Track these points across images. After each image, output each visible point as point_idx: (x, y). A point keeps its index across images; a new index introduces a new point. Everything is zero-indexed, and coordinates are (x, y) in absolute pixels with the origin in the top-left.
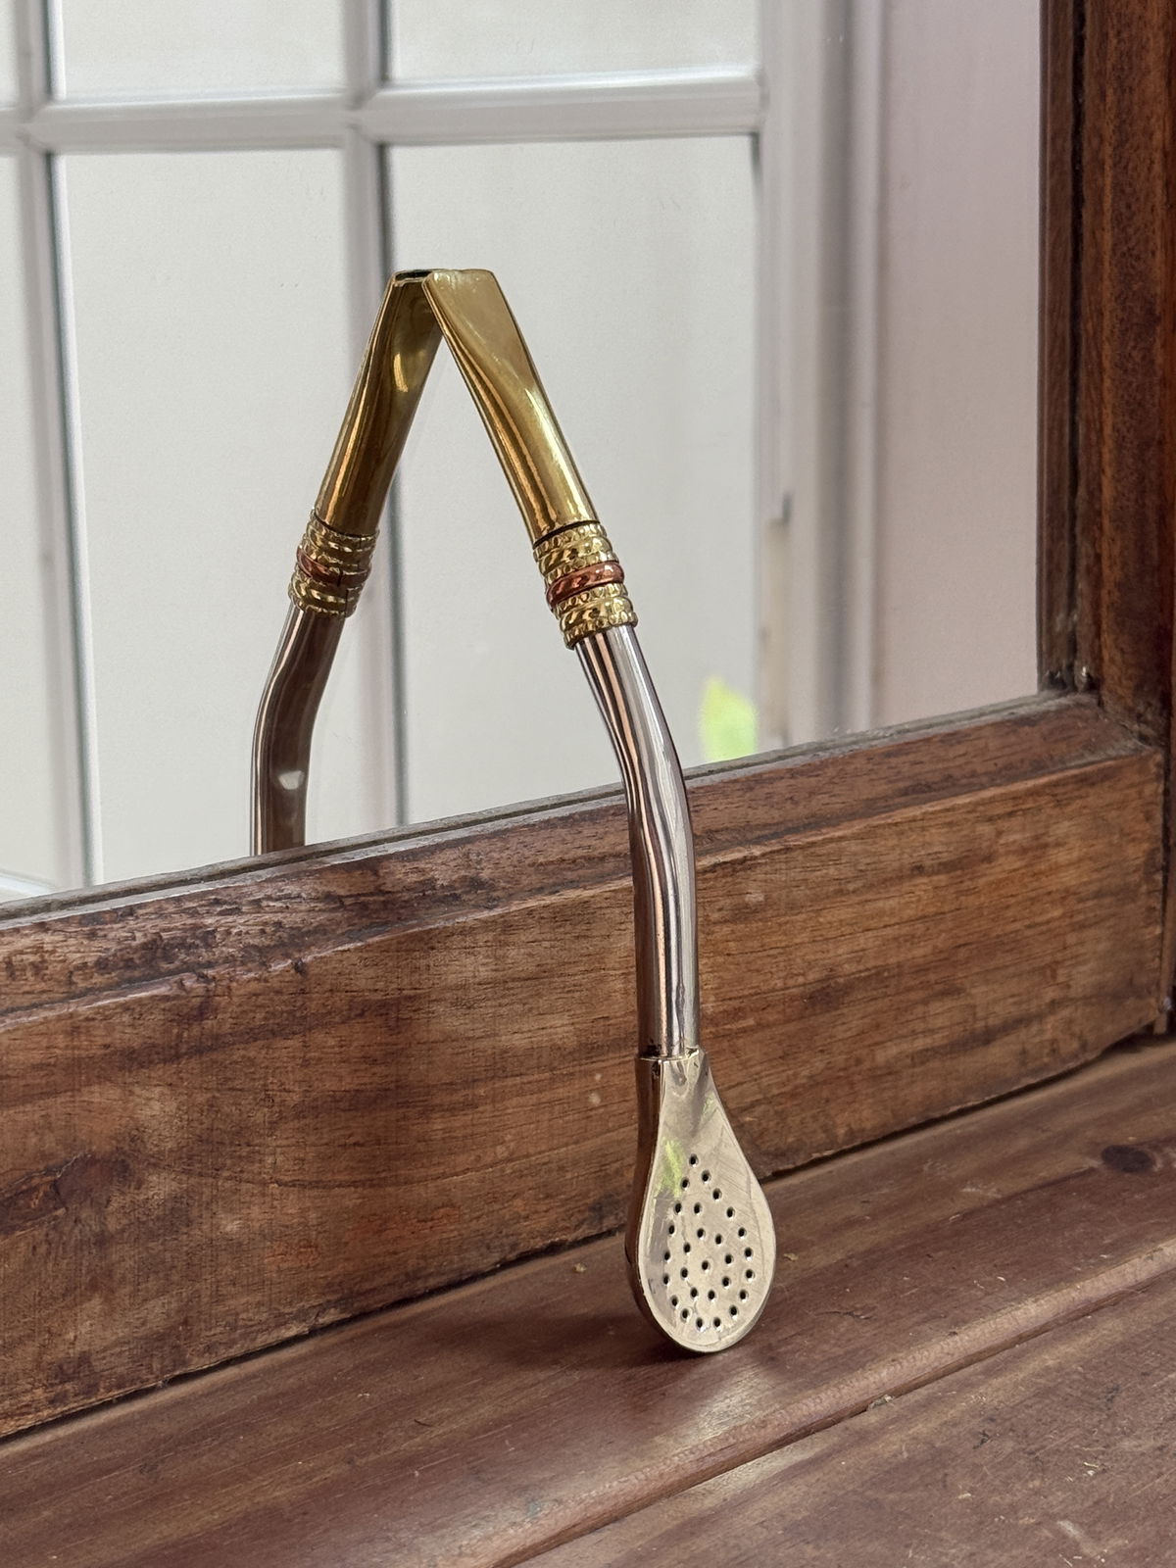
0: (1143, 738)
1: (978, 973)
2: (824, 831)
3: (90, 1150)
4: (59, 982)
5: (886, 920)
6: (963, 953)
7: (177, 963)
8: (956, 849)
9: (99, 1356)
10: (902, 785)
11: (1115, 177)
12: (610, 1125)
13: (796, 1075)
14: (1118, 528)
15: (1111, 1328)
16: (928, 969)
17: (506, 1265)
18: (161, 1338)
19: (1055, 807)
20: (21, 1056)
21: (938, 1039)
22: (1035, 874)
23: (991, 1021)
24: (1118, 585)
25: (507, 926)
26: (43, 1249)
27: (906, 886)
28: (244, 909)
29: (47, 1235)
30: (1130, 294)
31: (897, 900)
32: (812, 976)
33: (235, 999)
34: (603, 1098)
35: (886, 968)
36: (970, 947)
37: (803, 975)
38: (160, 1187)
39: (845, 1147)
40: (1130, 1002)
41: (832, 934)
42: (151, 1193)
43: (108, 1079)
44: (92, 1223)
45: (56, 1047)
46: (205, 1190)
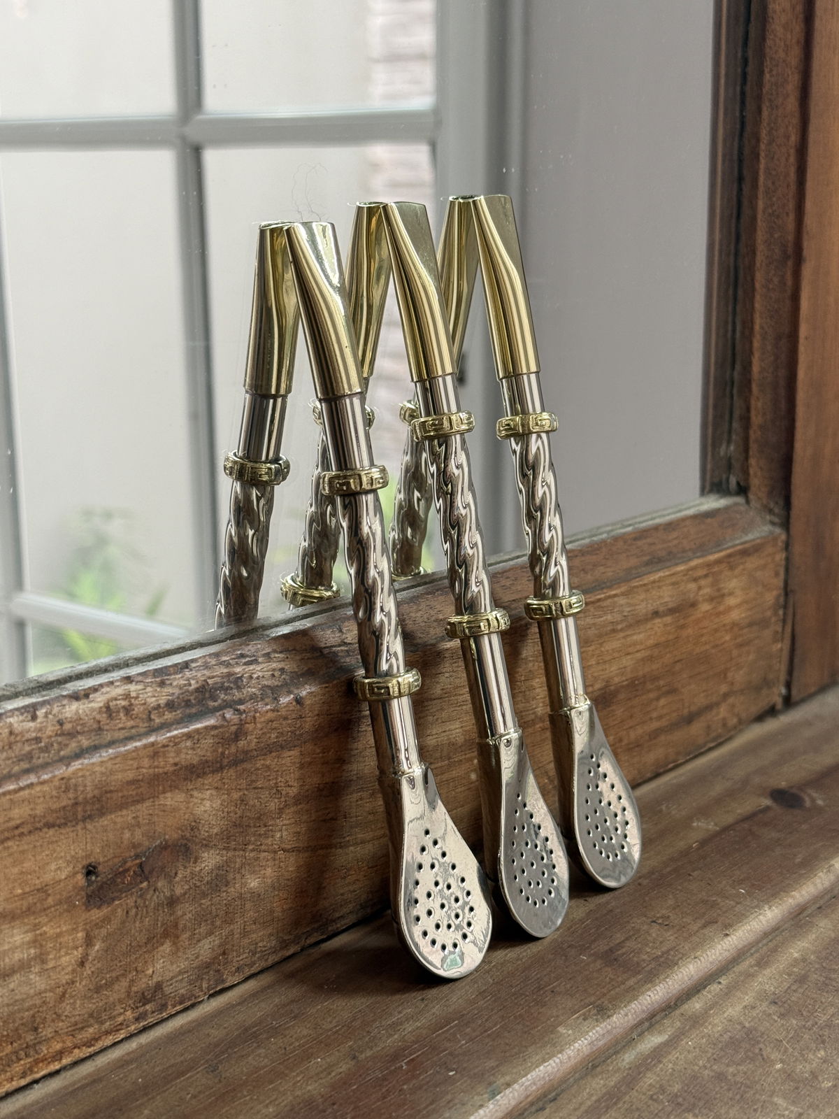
0: (773, 523)
1: (685, 679)
2: (605, 591)
3: (164, 839)
4: (143, 719)
5: (638, 647)
6: (678, 667)
7: (220, 701)
8: (676, 599)
9: (168, 983)
10: (646, 558)
14: (762, 391)
16: (659, 678)
18: (207, 966)
19: (729, 569)
20: (120, 776)
21: (664, 722)
22: (717, 614)
23: (693, 708)
24: (761, 427)
26: (134, 910)
27: (649, 625)
28: (260, 660)
29: (136, 902)
30: (773, 240)
31: (644, 634)
32: (597, 686)
33: (259, 726)
35: (637, 678)
36: (682, 662)
37: (592, 686)
38: (209, 860)
40: (765, 691)
41: (608, 658)
42: (203, 865)
43: (176, 787)
44: (165, 890)
45: (143, 768)
46: (238, 860)
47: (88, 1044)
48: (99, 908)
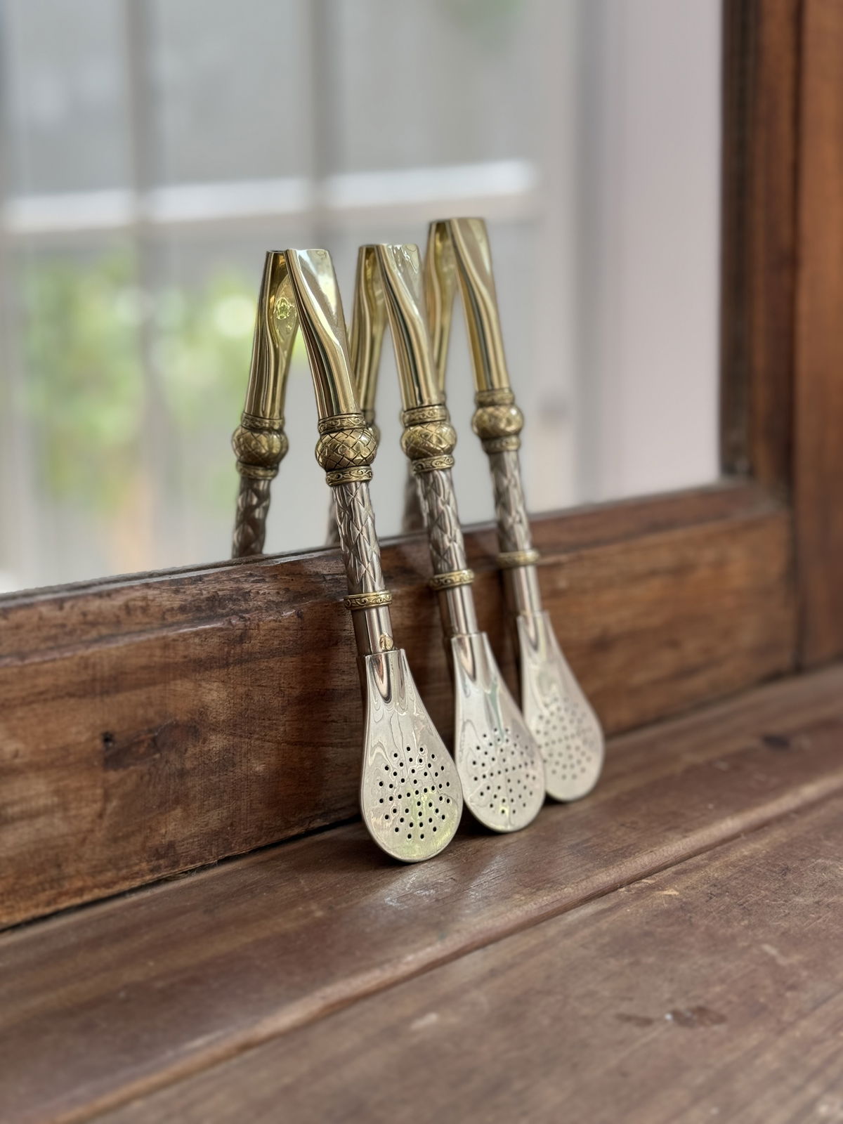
1: (687, 635)
4: (157, 618)
7: (227, 610)
8: (676, 561)
9: (180, 844)
10: (643, 524)
14: (765, 382)
15: (779, 835)
16: (660, 631)
18: (216, 834)
20: (134, 661)
26: (147, 778)
27: (647, 583)
28: (267, 580)
29: (149, 770)
32: (596, 631)
33: (262, 632)
35: (637, 629)
38: (217, 742)
42: (211, 747)
43: (186, 676)
44: (176, 763)
45: (155, 656)
46: (243, 745)
47: (107, 885)
48: (116, 770)
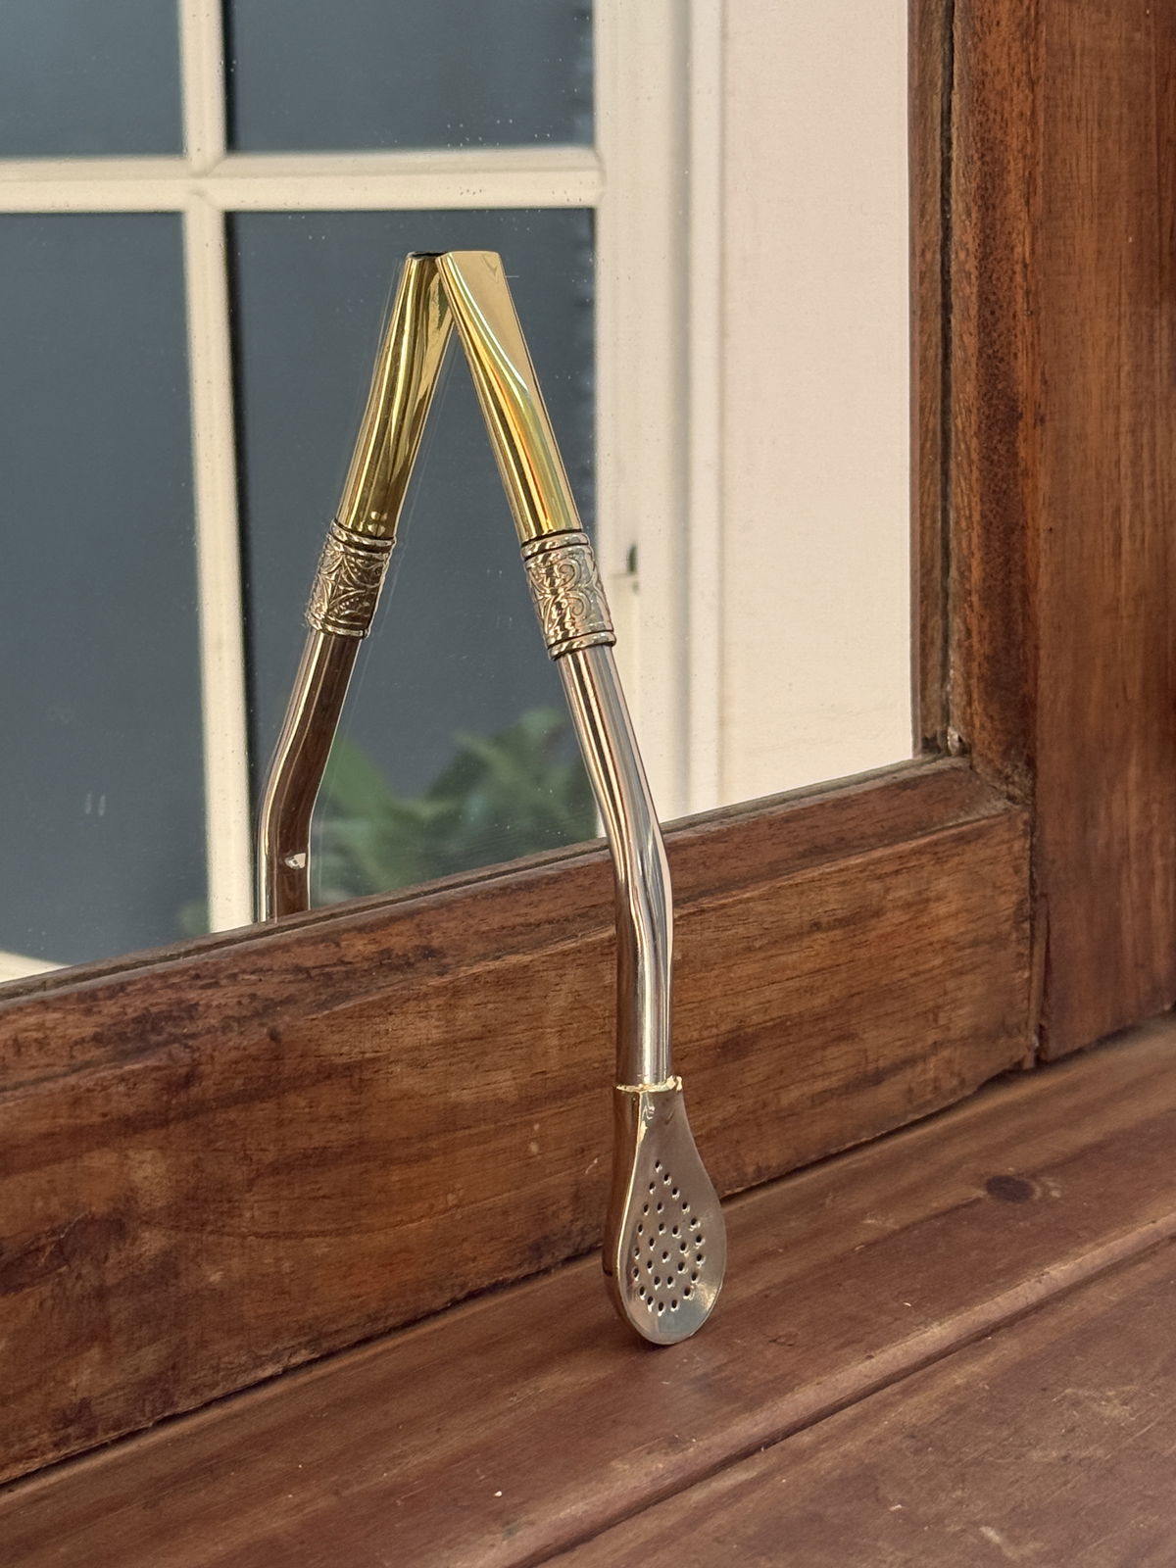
0: (1011, 798)
1: (870, 1019)
2: (734, 893)
3: (90, 1212)
4: (61, 1056)
5: (789, 973)
6: (857, 1000)
7: (165, 1035)
8: (849, 906)
9: (98, 1401)
10: (801, 848)
11: (980, 286)
12: (548, 1171)
13: (710, 1119)
14: (986, 605)
15: (1009, 1348)
16: (824, 1018)
17: (455, 1303)
18: (151, 1383)
19: (937, 863)
20: (30, 1127)
21: (833, 1082)
22: (918, 927)
23: (882, 1063)
24: (987, 658)
25: (456, 992)
26: (49, 1303)
27: (806, 942)
28: (223, 982)
29: (52, 1290)
30: (996, 393)
31: (798, 954)
32: (724, 1028)
33: (218, 1068)
34: (541, 1147)
35: (789, 1018)
36: (861, 996)
37: (717, 1026)
38: (152, 1243)
39: (754, 1184)
40: (1002, 1040)
41: (744, 987)
42: (144, 1249)
43: (106, 1145)
44: (92, 1278)
45: (59, 1117)
46: (191, 1244)
48: (4, 1295)
